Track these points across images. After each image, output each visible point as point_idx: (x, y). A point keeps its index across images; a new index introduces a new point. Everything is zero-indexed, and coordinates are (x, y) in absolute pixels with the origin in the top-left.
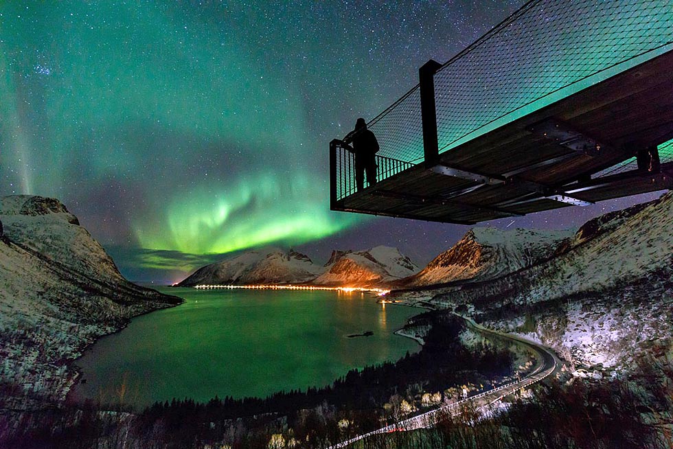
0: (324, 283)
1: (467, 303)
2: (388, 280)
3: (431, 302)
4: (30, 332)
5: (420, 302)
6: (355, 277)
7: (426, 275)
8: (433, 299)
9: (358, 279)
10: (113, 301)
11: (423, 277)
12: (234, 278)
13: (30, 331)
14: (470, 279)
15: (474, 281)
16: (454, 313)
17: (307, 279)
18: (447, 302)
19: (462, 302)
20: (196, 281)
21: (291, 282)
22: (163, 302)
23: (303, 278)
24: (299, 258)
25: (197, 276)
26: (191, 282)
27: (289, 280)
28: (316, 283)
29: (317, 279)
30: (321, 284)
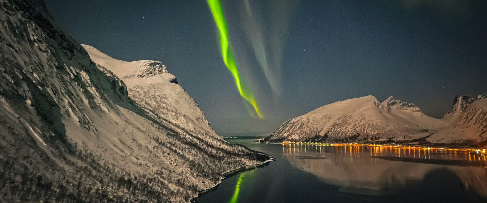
0: (444, 142)
4: (150, 182)
10: (209, 156)
12: (322, 134)
13: (151, 180)
17: (418, 136)
20: (282, 137)
21: (394, 139)
22: (251, 159)
23: (411, 134)
24: (403, 107)
25: (282, 130)
26: (277, 137)
27: (391, 136)
28: (431, 142)
29: (433, 135)
30: (439, 142)
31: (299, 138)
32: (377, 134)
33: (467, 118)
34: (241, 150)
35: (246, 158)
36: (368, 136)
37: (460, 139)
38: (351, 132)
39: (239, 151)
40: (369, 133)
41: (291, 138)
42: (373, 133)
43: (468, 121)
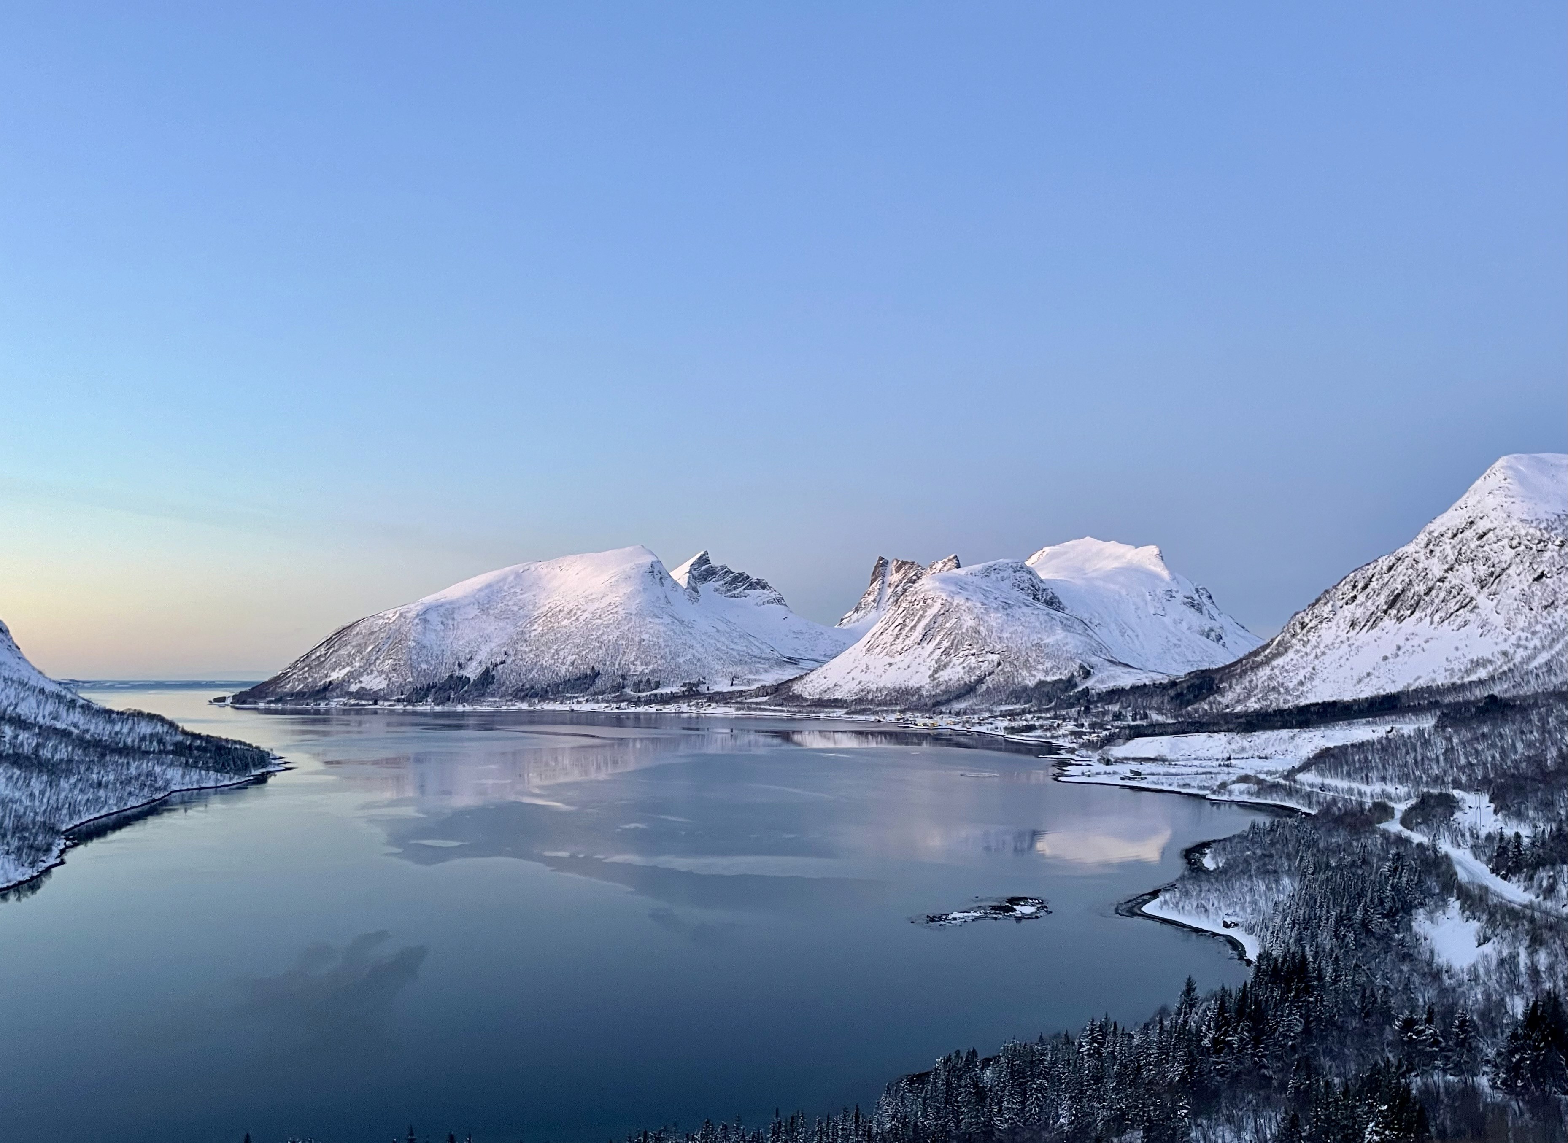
0: (838, 696)
1: (1457, 784)
2: (1111, 685)
3: (1300, 777)
5: (1244, 779)
6: (971, 670)
7: (1279, 661)
8: (1306, 767)
9: (981, 680)
11: (1264, 673)
12: (472, 672)
14: (1481, 682)
15: (1497, 690)
16: (1394, 827)
17: (771, 678)
18: (1367, 780)
19: (1438, 780)
20: (322, 683)
21: (703, 689)
22: (195, 765)
23: (751, 672)
24: (735, 589)
25: (322, 659)
26: (302, 686)
27: (694, 680)
28: (806, 695)
29: (812, 676)
30: (826, 697)
31: (388, 685)
32: (653, 672)
33: (903, 624)
34: (151, 735)
35: (171, 764)
36: (623, 677)
37: (881, 685)
38: (573, 664)
39: (143, 738)
40: (630, 669)
41: (358, 686)
42: (640, 668)
43: (904, 633)
